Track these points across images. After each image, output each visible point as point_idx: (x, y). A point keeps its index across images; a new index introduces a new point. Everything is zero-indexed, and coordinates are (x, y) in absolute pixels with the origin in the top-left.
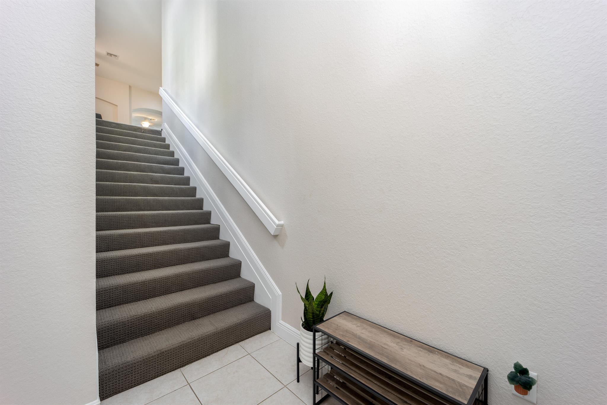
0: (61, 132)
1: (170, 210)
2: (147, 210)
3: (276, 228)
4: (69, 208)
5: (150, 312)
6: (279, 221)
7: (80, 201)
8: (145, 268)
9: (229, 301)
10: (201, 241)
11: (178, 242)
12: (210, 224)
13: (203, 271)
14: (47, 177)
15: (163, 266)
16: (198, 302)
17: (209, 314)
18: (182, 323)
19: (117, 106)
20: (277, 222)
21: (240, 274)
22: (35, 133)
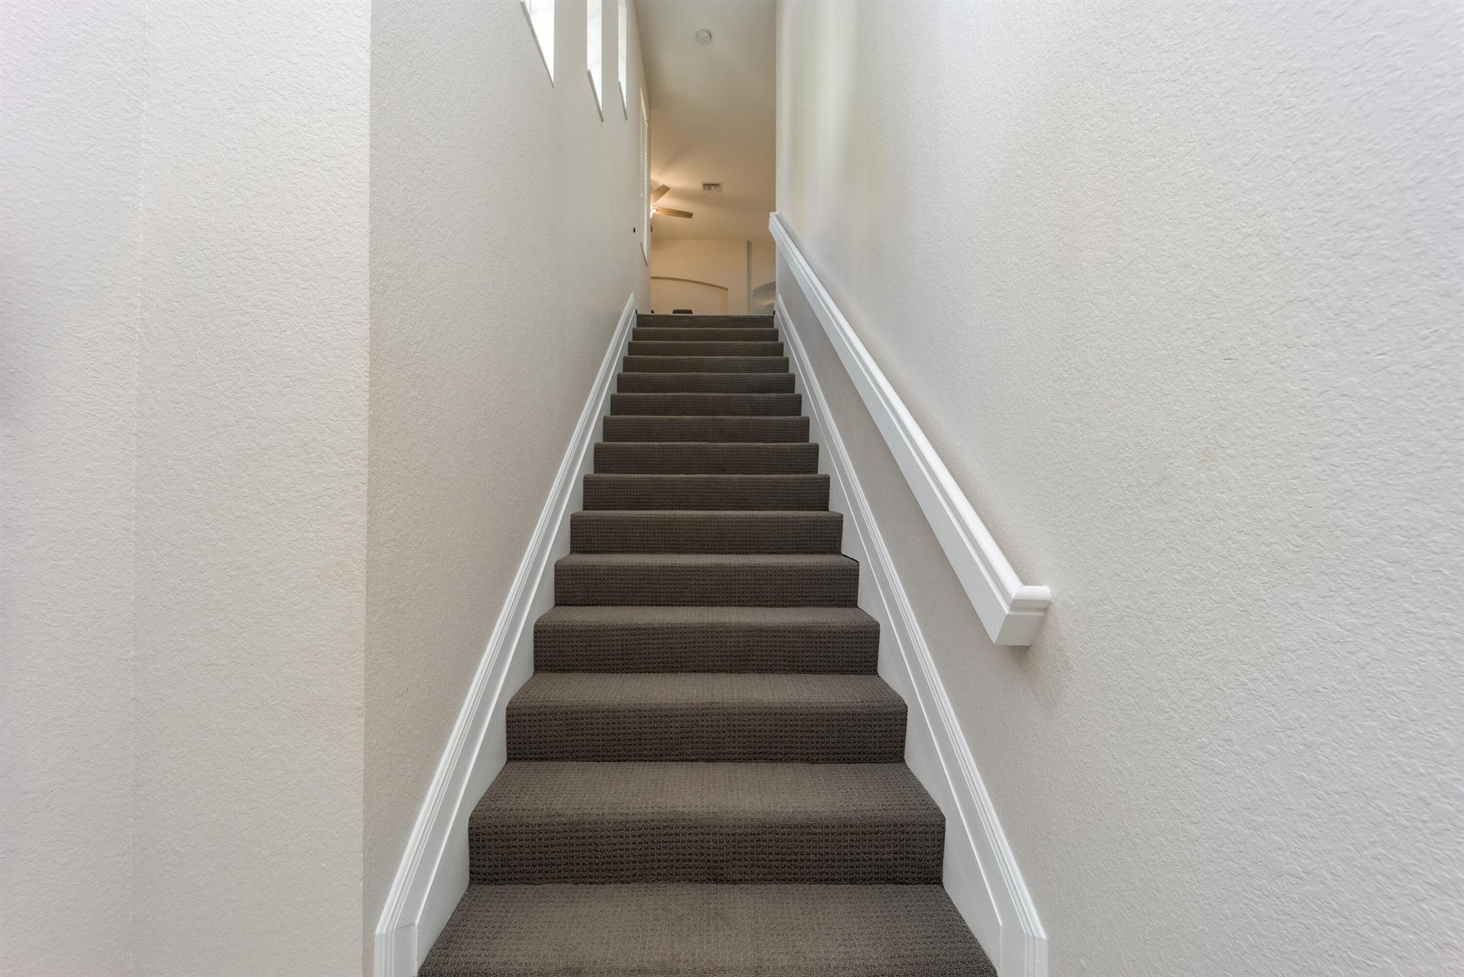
0: (295, 301)
1: (742, 508)
2: (694, 508)
3: (1008, 616)
4: (309, 506)
5: (594, 818)
6: (1025, 582)
7: (332, 488)
8: (643, 666)
9: (838, 857)
10: (802, 606)
11: (739, 601)
12: (839, 553)
13: (770, 714)
14: (267, 424)
15: (685, 670)
16: (727, 827)
17: (765, 881)
18: (679, 880)
19: (727, 289)
20: (1015, 587)
21: (902, 752)
22: (248, 313)
